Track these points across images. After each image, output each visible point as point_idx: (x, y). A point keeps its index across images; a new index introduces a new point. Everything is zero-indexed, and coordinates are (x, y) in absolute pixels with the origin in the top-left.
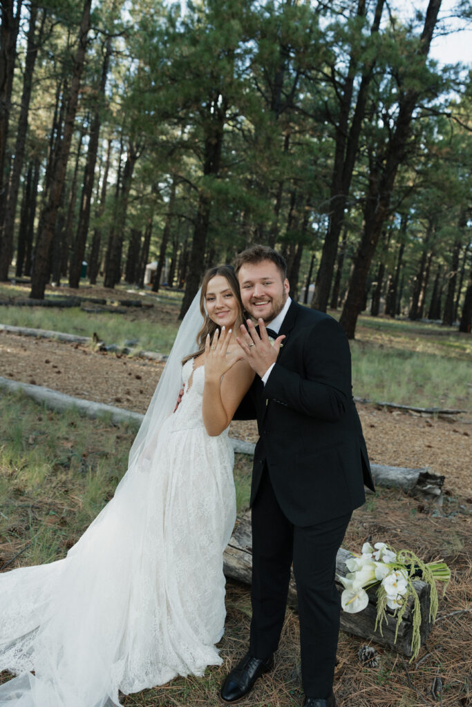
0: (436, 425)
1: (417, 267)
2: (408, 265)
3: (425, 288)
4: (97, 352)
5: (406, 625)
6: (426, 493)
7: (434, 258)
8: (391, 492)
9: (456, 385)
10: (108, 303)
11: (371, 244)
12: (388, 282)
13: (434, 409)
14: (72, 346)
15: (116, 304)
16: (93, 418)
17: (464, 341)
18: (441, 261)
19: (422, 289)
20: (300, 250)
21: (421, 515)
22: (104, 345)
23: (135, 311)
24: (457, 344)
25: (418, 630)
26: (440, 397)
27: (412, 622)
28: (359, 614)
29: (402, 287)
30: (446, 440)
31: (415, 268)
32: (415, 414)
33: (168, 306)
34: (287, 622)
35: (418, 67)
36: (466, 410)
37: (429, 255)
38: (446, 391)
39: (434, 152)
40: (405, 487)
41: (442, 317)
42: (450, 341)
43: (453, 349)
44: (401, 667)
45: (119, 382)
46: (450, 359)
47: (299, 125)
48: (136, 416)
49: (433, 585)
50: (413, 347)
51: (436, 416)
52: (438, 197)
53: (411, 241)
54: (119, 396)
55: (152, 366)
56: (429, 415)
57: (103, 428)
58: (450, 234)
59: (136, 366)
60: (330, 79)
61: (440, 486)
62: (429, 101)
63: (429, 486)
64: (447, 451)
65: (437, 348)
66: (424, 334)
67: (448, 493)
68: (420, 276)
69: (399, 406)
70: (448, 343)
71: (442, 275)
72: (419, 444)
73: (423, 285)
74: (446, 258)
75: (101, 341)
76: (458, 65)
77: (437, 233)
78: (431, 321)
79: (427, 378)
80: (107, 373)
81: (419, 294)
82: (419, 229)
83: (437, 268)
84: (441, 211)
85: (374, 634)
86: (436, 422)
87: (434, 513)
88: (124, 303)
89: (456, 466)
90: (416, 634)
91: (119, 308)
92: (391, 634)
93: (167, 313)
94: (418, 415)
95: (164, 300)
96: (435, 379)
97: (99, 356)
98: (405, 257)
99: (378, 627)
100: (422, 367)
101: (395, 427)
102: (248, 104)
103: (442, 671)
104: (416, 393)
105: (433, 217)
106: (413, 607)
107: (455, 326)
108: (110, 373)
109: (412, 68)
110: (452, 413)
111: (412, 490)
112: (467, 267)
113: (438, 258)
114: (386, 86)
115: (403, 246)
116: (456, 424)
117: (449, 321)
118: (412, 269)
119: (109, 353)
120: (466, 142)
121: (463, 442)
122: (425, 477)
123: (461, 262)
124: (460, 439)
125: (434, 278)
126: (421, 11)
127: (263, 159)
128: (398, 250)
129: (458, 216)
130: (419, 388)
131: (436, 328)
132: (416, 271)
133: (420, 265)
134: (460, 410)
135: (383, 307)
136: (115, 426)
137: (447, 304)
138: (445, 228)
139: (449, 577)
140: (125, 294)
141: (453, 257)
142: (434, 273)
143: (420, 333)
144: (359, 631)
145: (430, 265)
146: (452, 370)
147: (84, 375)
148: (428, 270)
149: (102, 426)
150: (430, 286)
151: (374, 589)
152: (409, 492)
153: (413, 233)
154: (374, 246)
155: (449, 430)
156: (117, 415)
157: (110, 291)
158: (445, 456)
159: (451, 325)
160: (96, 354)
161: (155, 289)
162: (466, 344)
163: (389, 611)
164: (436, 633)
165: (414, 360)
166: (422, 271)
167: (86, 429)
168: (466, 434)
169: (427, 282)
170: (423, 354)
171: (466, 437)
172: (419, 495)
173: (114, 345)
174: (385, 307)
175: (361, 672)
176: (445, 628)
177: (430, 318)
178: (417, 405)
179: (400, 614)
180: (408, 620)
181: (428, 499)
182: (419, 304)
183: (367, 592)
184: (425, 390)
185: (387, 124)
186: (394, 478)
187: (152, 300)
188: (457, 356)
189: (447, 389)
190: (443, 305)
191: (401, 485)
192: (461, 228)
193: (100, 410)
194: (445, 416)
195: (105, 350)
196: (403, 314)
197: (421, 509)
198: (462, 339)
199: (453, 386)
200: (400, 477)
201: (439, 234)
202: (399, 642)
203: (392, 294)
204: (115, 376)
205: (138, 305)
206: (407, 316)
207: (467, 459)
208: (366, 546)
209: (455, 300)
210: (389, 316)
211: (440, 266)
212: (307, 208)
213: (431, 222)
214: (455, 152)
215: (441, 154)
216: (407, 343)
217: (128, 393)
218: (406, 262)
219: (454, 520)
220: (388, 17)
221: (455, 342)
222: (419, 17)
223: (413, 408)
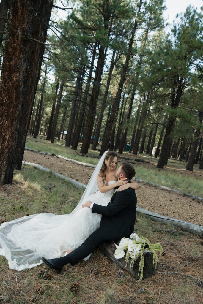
8: (193, 235)
23: (140, 163)
48: (84, 186)
85: (127, 267)
99: (127, 264)
103: (148, 287)
140: (140, 157)
144: (122, 265)
157: (134, 156)
161: (156, 157)
164: (156, 276)
175: (114, 278)
176: (162, 276)
205: (143, 161)
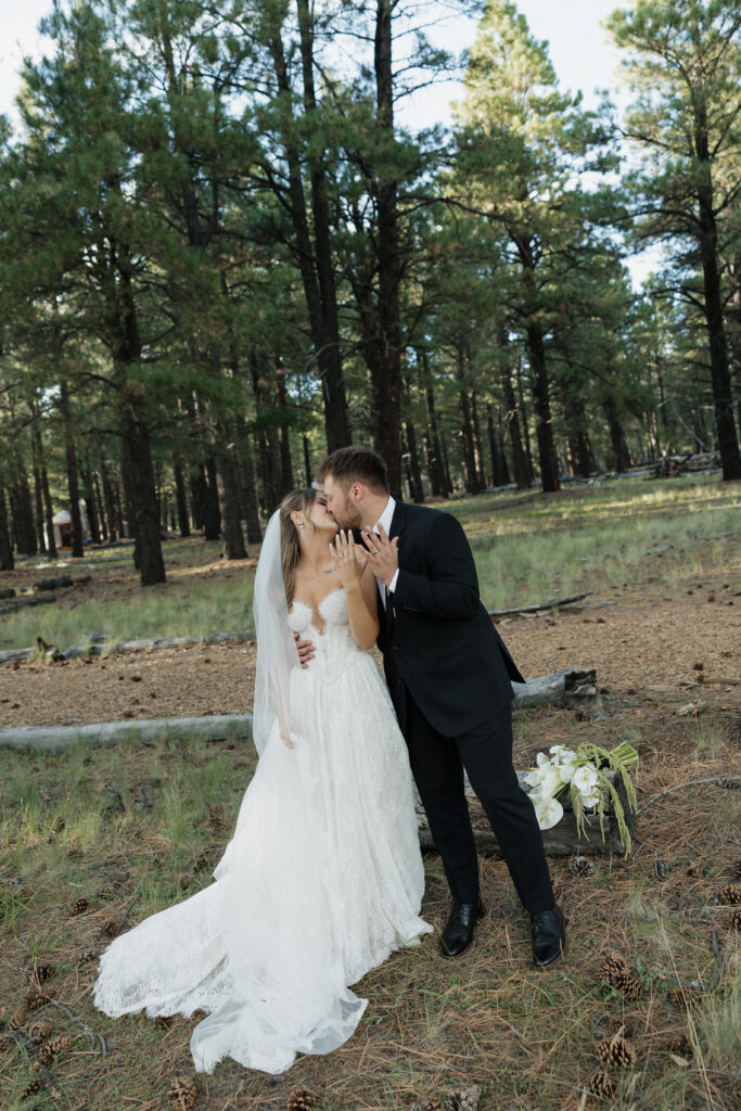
0: (560, 621)
1: (458, 416)
2: (443, 416)
3: (478, 443)
4: (51, 664)
5: (610, 820)
6: (579, 698)
7: (478, 398)
8: (538, 710)
9: (566, 565)
10: (18, 593)
11: (392, 403)
12: (425, 449)
13: (550, 601)
14: (8, 667)
15: (30, 592)
16: (112, 744)
17: (554, 504)
18: (488, 398)
19: (475, 446)
20: (285, 436)
21: (583, 724)
22: (57, 651)
23: (67, 593)
24: (547, 511)
25: (623, 822)
26: (552, 586)
27: (614, 814)
28: (556, 827)
29: (445, 451)
30: (579, 635)
31: (456, 418)
32: (529, 615)
33: (112, 573)
34: (481, 868)
35: (388, 147)
36: (590, 591)
37: (470, 395)
38: (556, 577)
39: (437, 251)
40: (553, 698)
41: (512, 478)
42: (538, 509)
43: (544, 519)
44: (617, 867)
45: (114, 692)
46: (545, 534)
47: (235, 255)
49: (624, 771)
50: (491, 531)
51: (555, 610)
52: (461, 311)
53: (440, 381)
54: (126, 709)
55: (142, 659)
56: (547, 612)
57: (132, 753)
58: (492, 358)
59: (121, 666)
60: (267, 184)
61: (593, 683)
62: (411, 183)
63: (580, 688)
64: (585, 647)
65: (523, 523)
66: (497, 509)
67: (604, 691)
68: (466, 429)
69: (505, 611)
70: (534, 512)
71: (496, 419)
72: (548, 650)
73: (475, 439)
74: (495, 394)
75: (52, 646)
76: (436, 128)
77: (472, 362)
78: (500, 488)
79: (527, 567)
80: (88, 687)
81: (473, 454)
82: (444, 361)
83: (486, 411)
84: (470, 331)
85: (580, 843)
86: (558, 618)
87: (596, 717)
88: (43, 586)
89: (602, 660)
90: (623, 827)
91: (39, 596)
92: (597, 835)
93: (118, 582)
94: (534, 615)
95: (101, 566)
96: (537, 565)
97: (59, 670)
98: (438, 407)
99: (582, 833)
100: (514, 554)
101: (511, 639)
102: (163, 248)
103: (660, 855)
104: (519, 590)
105: (461, 343)
106: (610, 798)
107: (535, 485)
108: (91, 685)
109: (380, 149)
110: (575, 600)
111: (561, 700)
112: (526, 399)
113: (483, 396)
114: (345, 174)
115: (430, 391)
116: (584, 613)
117: (525, 481)
118: (453, 421)
119: (71, 661)
120: (477, 227)
121: (601, 631)
122: (572, 679)
123: (516, 394)
124: (595, 629)
125: (485, 426)
126: (366, 65)
127: (207, 321)
128: (425, 398)
129: (495, 331)
130: (521, 582)
131: (512, 496)
132: (459, 422)
133: (461, 413)
134: (583, 594)
135: (428, 487)
136: (148, 745)
137: (515, 458)
138: (482, 352)
139: (637, 757)
140: (36, 572)
141: (504, 390)
142: (483, 418)
143: (493, 510)
144: (562, 847)
145: (475, 410)
146: (555, 547)
147: (56, 699)
148: (475, 416)
149: (129, 752)
150: (484, 438)
151: (565, 795)
152: (559, 703)
153: (438, 369)
154: (398, 404)
155: (578, 623)
156: (145, 729)
157: (11, 575)
158: (585, 654)
159: (530, 487)
160: (52, 668)
161: (78, 553)
162: (560, 507)
163: (588, 812)
164: (641, 824)
165: (500, 548)
166: (468, 421)
167: (111, 761)
168: (601, 621)
169: (478, 435)
170: (509, 536)
171: (602, 625)
172: (572, 702)
173: (72, 647)
174: (430, 485)
175: (580, 883)
176: (649, 817)
177: (496, 484)
178: (526, 603)
179: (600, 810)
180: (610, 813)
181: (584, 704)
182: (478, 469)
183: (560, 800)
184: (529, 582)
185: (359, 226)
186: (537, 692)
187: (82, 571)
188: (553, 527)
189: (557, 574)
190: (509, 461)
191: (547, 698)
192: (504, 347)
193: (119, 731)
194: (567, 606)
195: (62, 658)
196: (457, 488)
197: (580, 717)
198: (551, 502)
199: (563, 566)
200: (543, 688)
201: (476, 363)
202: (607, 839)
203: (433, 464)
204: (102, 688)
205: (67, 583)
206: (464, 490)
207: (612, 649)
208: (540, 757)
209: (524, 448)
210: (440, 498)
211: (489, 407)
212: (279, 372)
213: (459, 348)
214: (466, 246)
215: (449, 252)
216: (480, 528)
217: (137, 702)
218: (440, 413)
219: (622, 717)
220: (323, 82)
221: (543, 508)
222: (366, 74)
223: (524, 608)
